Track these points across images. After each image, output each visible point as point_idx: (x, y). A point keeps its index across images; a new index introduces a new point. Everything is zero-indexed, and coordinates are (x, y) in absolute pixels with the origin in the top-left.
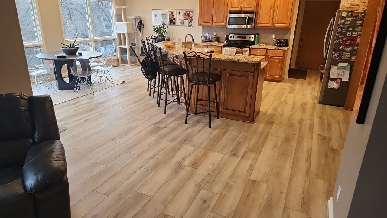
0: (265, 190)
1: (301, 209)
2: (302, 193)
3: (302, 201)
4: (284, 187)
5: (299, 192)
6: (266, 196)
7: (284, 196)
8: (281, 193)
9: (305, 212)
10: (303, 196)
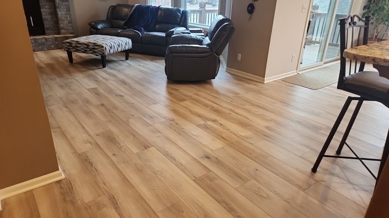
0: (130, 148)
1: (85, 154)
2: (96, 168)
3: (90, 161)
4: (118, 162)
5: (100, 167)
6: (122, 144)
7: (110, 154)
8: (114, 154)
9: (81, 154)
10: (93, 166)
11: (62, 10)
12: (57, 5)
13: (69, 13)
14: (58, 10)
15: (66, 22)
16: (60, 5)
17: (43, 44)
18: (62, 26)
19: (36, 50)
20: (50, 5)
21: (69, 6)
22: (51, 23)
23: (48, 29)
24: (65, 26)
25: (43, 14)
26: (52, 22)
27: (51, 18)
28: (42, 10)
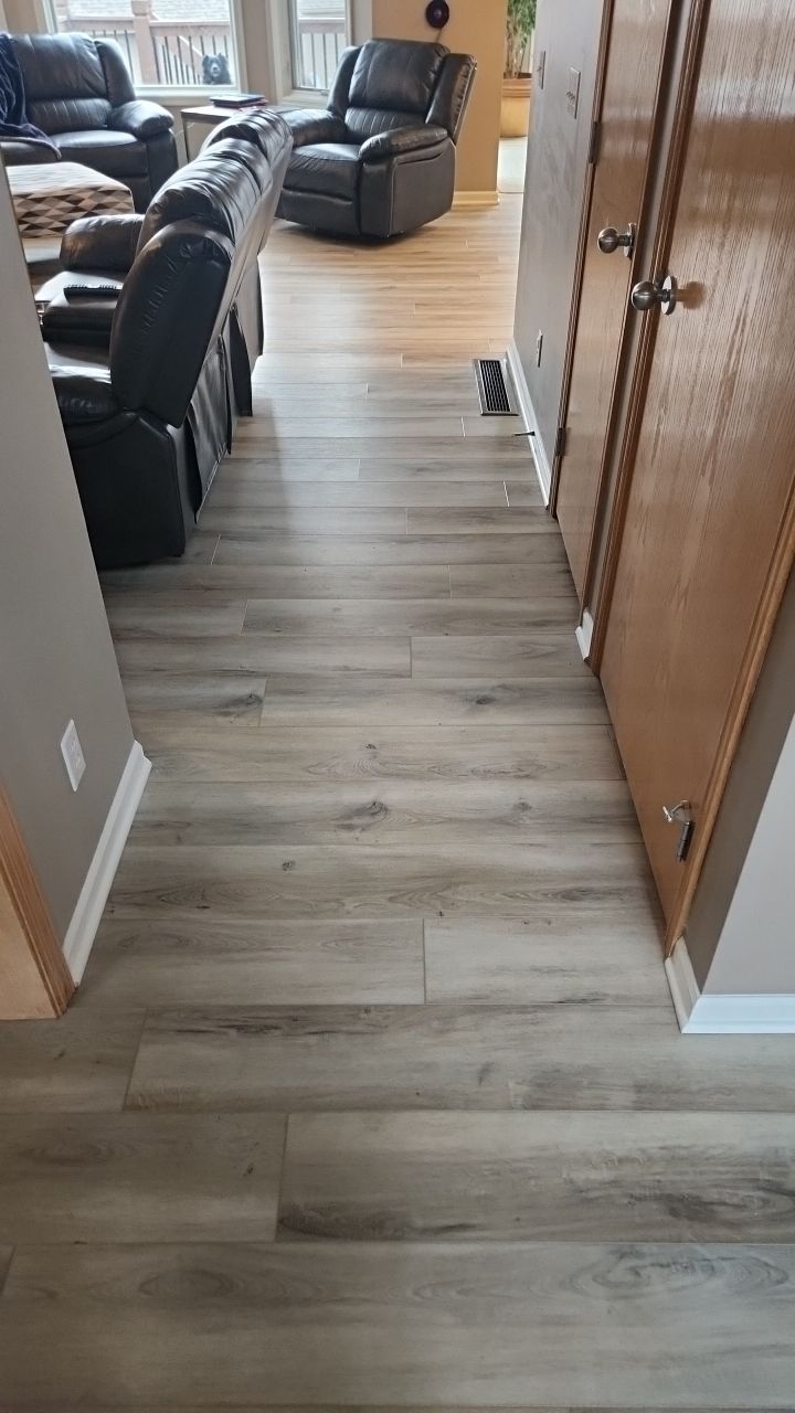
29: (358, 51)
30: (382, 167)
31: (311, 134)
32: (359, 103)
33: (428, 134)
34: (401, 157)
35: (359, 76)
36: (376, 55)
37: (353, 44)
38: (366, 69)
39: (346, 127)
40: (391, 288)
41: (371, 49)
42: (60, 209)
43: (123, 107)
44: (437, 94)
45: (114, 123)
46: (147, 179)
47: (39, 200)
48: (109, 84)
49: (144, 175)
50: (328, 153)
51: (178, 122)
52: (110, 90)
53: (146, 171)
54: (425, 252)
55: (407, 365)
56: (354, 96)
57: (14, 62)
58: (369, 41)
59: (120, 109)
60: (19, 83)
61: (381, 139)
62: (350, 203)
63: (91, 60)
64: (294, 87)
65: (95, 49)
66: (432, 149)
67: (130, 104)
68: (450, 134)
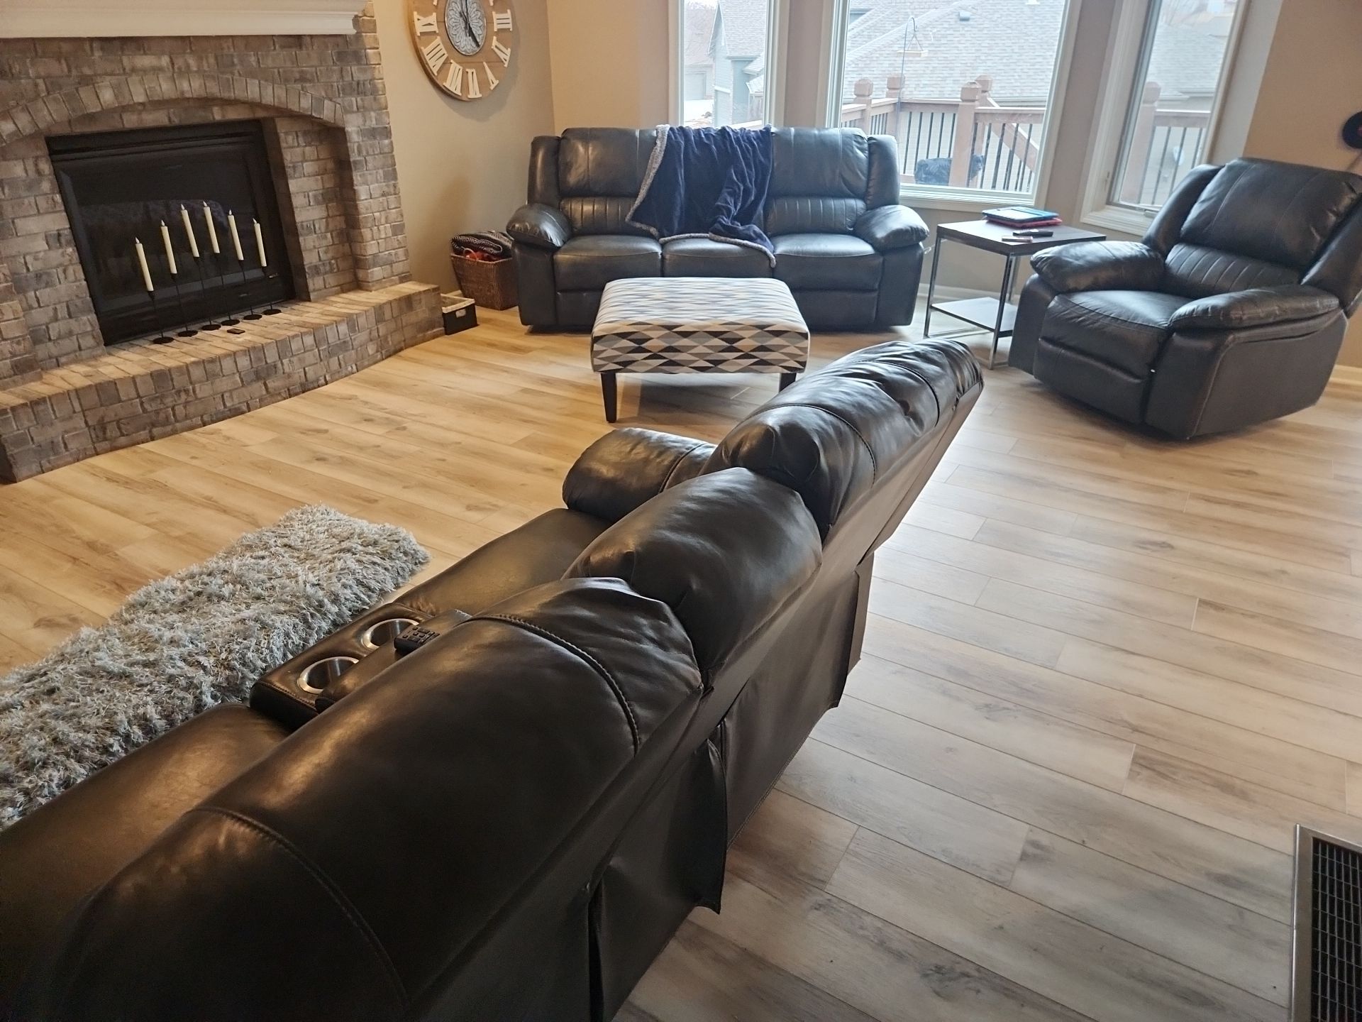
11: (369, 178)
12: (354, 157)
13: (395, 186)
14: (357, 177)
15: (385, 230)
16: (364, 153)
17: (343, 346)
18: (371, 249)
19: (322, 381)
20: (318, 159)
21: (393, 157)
22: (324, 243)
23: (316, 271)
24: (382, 248)
25: (298, 201)
26: (329, 235)
27: (328, 216)
28: (293, 185)
29: (1215, 172)
30: (1207, 344)
31: (1103, 276)
32: (1194, 239)
33: (1303, 304)
34: (1243, 335)
35: (1205, 206)
36: (1242, 181)
37: (1209, 162)
38: (1220, 198)
39: (1166, 268)
40: (1164, 546)
41: (1235, 172)
42: (710, 347)
43: (878, 210)
44: (1333, 245)
45: (859, 229)
46: (875, 295)
47: (686, 334)
48: (871, 184)
49: (873, 290)
50: (1122, 307)
51: (932, 237)
52: (871, 190)
53: (876, 286)
54: (1249, 473)
55: (1136, 790)
56: (1191, 230)
57: (767, 156)
58: (1234, 161)
59: (873, 212)
60: (764, 179)
61: (1214, 308)
62: (1137, 381)
63: (858, 158)
64: (1109, 202)
65: (866, 146)
66: (1304, 324)
67: (888, 209)
68: (1343, 305)
